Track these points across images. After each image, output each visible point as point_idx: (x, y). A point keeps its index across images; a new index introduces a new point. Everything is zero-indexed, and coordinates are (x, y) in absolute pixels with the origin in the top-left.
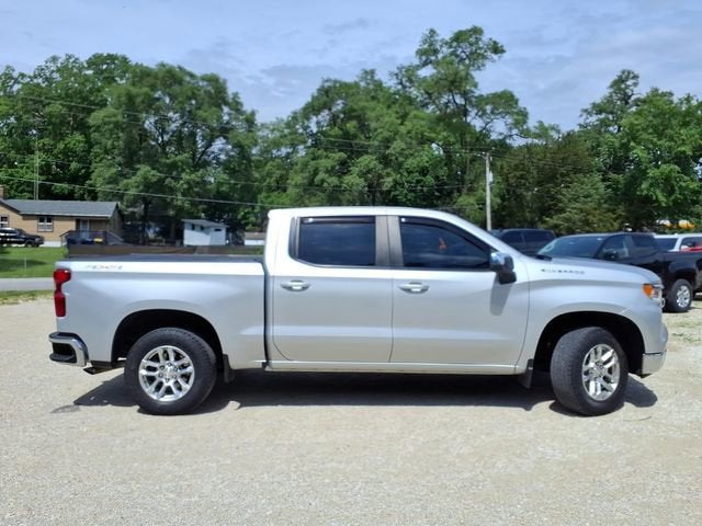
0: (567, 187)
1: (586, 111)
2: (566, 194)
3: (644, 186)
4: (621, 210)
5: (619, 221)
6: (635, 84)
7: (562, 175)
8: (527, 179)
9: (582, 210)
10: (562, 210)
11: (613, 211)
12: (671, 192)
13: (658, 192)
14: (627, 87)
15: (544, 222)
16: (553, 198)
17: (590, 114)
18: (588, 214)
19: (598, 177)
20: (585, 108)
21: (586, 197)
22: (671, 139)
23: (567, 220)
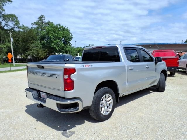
0: (31, 44)
1: (32, 24)
2: (31, 46)
3: (53, 44)
4: (47, 50)
5: (46, 53)
6: (44, 19)
7: (30, 40)
8: (19, 41)
9: (36, 50)
10: (31, 50)
11: (45, 50)
12: (58, 46)
13: (56, 46)
14: (42, 19)
15: (26, 53)
16: (28, 46)
17: (34, 25)
18: (38, 51)
19: (39, 42)
20: (32, 23)
21: (37, 46)
22: (57, 33)
23: (32, 53)
